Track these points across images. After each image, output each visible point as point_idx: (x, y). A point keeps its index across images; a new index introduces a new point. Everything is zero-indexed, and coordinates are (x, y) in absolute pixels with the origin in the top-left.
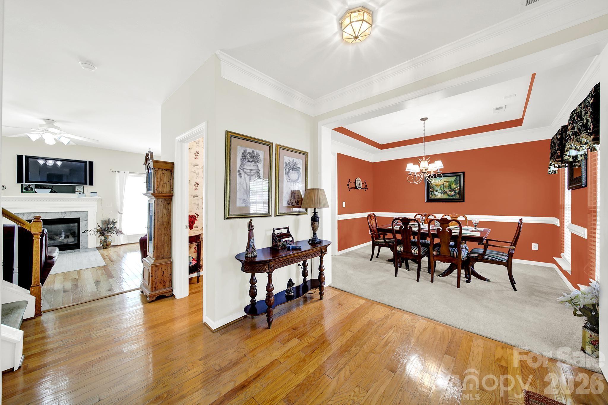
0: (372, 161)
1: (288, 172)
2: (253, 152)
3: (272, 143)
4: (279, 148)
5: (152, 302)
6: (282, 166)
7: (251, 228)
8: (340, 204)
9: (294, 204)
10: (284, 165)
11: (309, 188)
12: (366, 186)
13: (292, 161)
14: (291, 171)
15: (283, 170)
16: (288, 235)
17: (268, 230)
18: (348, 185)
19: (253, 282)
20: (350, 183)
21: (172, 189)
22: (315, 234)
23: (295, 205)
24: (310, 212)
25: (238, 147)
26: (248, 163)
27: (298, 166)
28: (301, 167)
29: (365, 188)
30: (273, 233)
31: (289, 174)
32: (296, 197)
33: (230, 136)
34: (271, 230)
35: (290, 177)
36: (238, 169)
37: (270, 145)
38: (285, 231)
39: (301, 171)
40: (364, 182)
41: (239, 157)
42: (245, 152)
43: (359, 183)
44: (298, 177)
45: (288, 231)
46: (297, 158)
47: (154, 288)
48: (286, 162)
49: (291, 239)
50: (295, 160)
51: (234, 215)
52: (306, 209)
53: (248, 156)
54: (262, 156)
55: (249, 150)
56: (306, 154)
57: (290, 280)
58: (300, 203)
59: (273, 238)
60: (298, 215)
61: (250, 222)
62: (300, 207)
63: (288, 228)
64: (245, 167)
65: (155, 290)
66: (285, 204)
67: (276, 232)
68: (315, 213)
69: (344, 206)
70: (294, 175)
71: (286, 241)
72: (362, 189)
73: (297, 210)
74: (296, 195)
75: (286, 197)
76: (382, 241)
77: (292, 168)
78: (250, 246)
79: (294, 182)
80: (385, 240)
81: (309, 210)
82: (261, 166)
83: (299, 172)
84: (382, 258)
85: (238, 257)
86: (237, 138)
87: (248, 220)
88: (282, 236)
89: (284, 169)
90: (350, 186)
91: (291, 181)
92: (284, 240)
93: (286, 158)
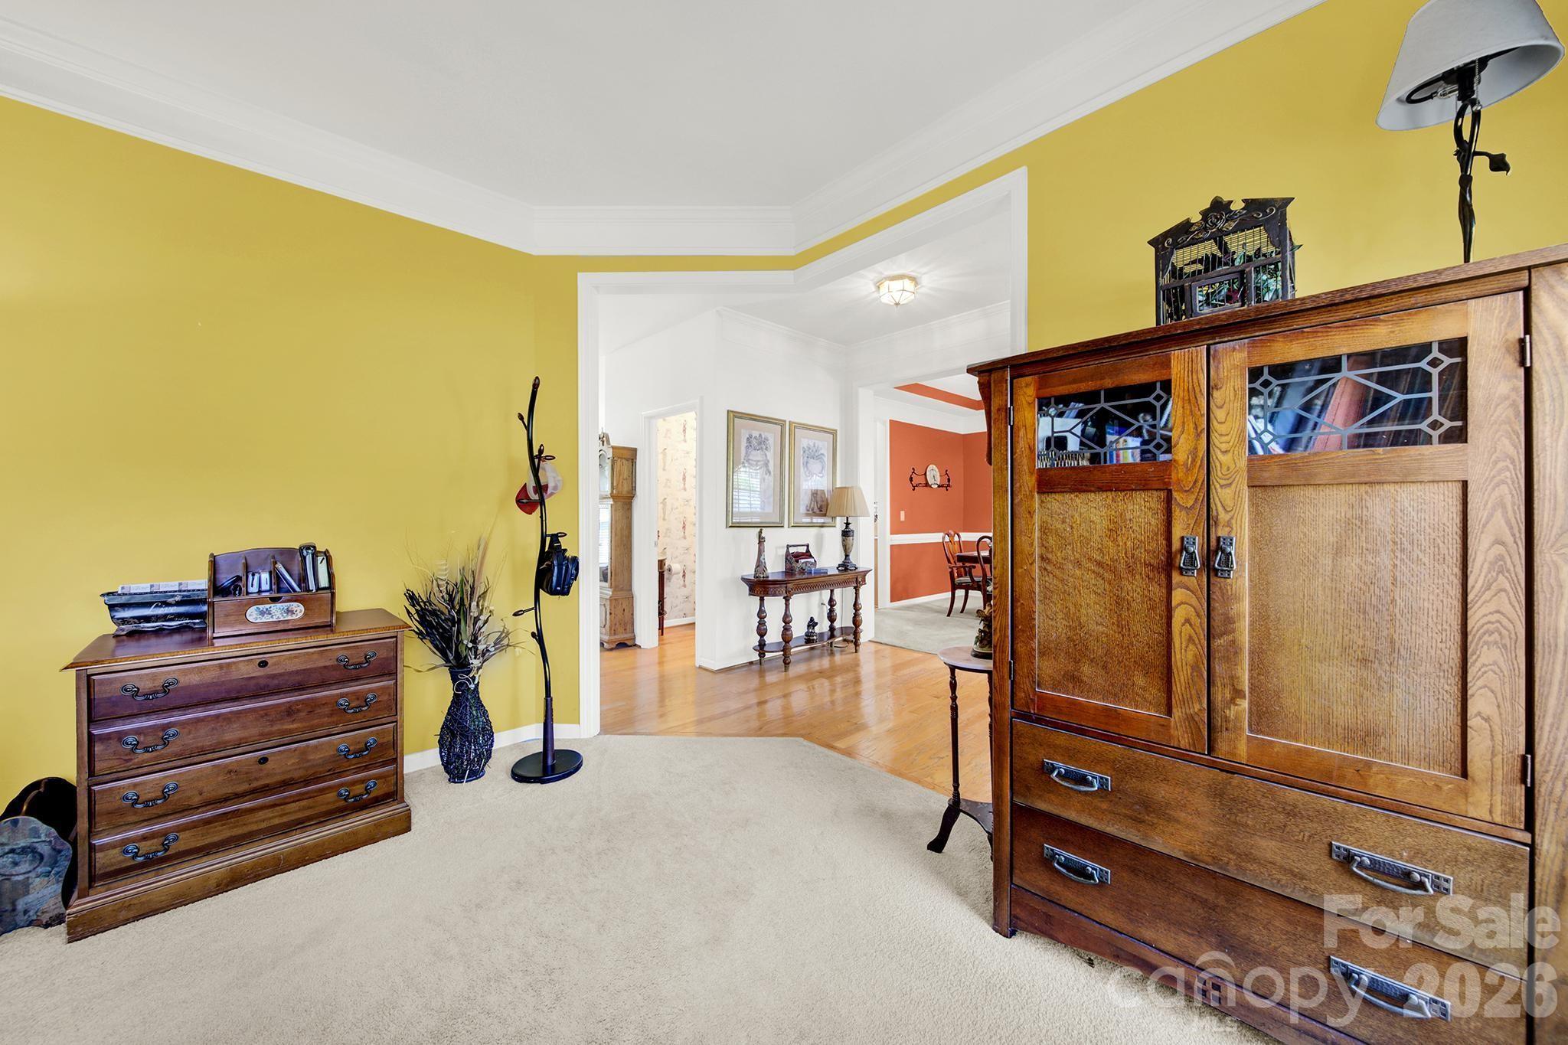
0: (962, 431)
1: (807, 462)
2: (760, 435)
3: (785, 421)
4: (795, 426)
5: (611, 649)
6: (799, 452)
7: (761, 540)
8: (894, 515)
9: (816, 510)
10: (802, 452)
11: (838, 486)
12: (949, 480)
13: (813, 445)
14: (811, 460)
15: (800, 459)
16: (808, 554)
17: (780, 548)
18: (911, 479)
19: (761, 615)
20: (914, 476)
21: (634, 489)
22: (847, 556)
23: (818, 512)
24: (840, 523)
25: (743, 431)
26: (754, 452)
27: (822, 452)
28: (826, 454)
29: (946, 486)
30: (788, 551)
31: (809, 465)
32: (819, 499)
33: (733, 416)
34: (783, 547)
35: (810, 469)
36: (741, 459)
37: (781, 423)
38: (803, 550)
39: (826, 459)
40: (945, 474)
41: (744, 443)
42: (751, 436)
43: (934, 475)
44: (821, 469)
45: (808, 551)
46: (819, 440)
47: (613, 631)
48: (804, 447)
49: (812, 560)
50: (818, 443)
51: (738, 523)
52: (834, 518)
53: (754, 442)
54: (771, 441)
55: (755, 434)
56: (833, 433)
57: (812, 619)
58: (824, 510)
59: (786, 559)
60: (822, 527)
61: (761, 532)
62: (825, 515)
63: (808, 546)
64: (751, 457)
65: (615, 634)
66: (803, 510)
67: (792, 550)
68: (847, 524)
69: (903, 518)
70: (815, 466)
71: (806, 562)
72: (939, 486)
73: (820, 520)
74: (819, 496)
75: (804, 500)
76: (967, 579)
77: (813, 455)
78: (760, 565)
79: (816, 477)
80: (972, 577)
81: (838, 518)
82: (770, 455)
83: (822, 462)
84: (970, 613)
85: (744, 579)
86: (741, 418)
87: (759, 529)
88: (797, 556)
89: (802, 458)
90: (917, 480)
91: (812, 475)
92: (803, 561)
93: (804, 440)
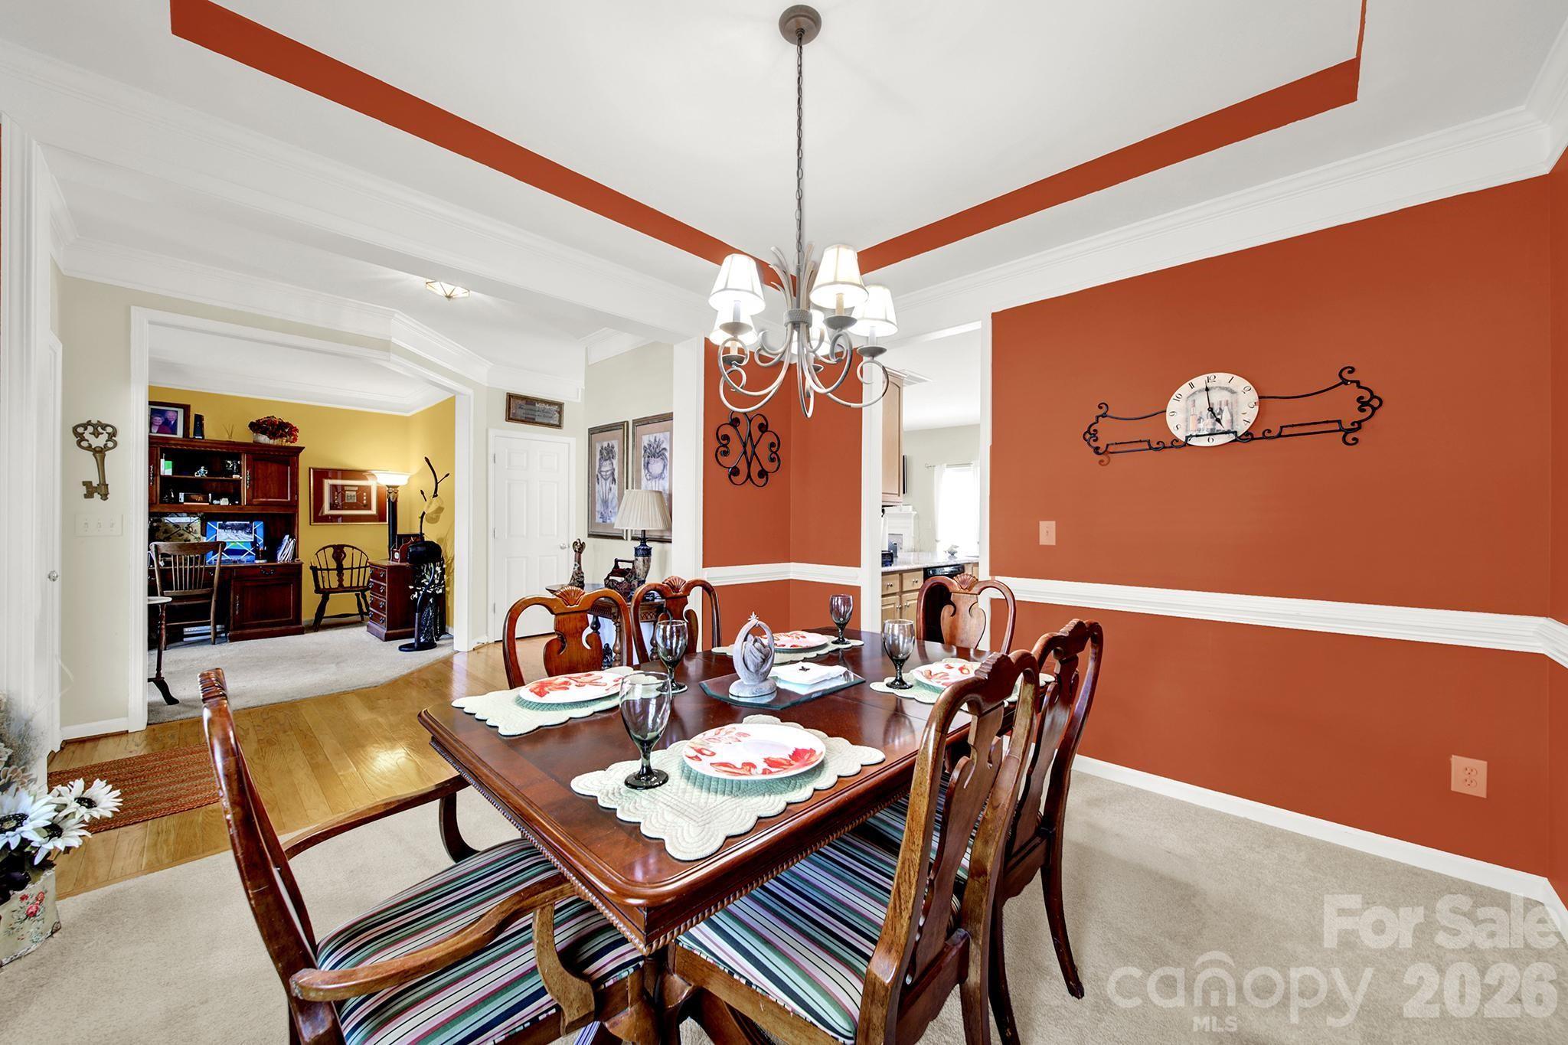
1: (648, 463)
3: (628, 422)
4: (638, 423)
10: (643, 452)
13: (653, 441)
14: (652, 460)
25: (597, 445)
26: (605, 464)
27: (663, 446)
28: (668, 447)
31: (650, 466)
33: (594, 432)
35: (651, 471)
36: (597, 473)
37: (625, 425)
39: (667, 454)
41: (598, 456)
42: (603, 449)
44: (662, 468)
46: (660, 432)
48: (645, 447)
50: (659, 436)
53: (605, 453)
54: (616, 448)
55: (605, 444)
64: (602, 469)
70: (656, 466)
77: (654, 453)
79: (657, 480)
82: (615, 462)
83: (664, 458)
86: (600, 431)
89: (643, 459)
91: (653, 477)
93: (646, 439)
